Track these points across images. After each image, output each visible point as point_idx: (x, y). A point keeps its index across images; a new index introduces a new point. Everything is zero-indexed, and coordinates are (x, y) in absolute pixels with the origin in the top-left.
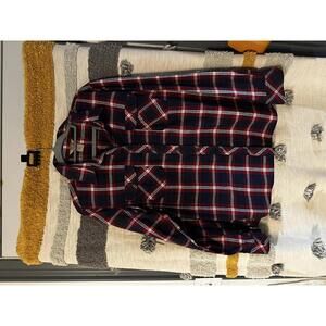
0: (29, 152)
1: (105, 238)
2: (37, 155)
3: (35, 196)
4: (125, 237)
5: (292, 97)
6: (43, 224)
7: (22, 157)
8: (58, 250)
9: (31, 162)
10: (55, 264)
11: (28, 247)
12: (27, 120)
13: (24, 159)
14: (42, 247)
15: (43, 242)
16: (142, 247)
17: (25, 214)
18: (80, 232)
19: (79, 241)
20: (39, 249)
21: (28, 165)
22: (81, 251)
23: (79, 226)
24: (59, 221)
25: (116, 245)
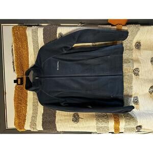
0: (18, 78)
1: (55, 117)
2: (22, 79)
4: (64, 116)
5: (140, 45)
6: (26, 112)
8: (33, 123)
9: (19, 82)
10: (32, 130)
11: (19, 123)
13: (15, 81)
14: (26, 123)
15: (26, 120)
16: (73, 120)
18: (43, 115)
19: (43, 119)
20: (24, 123)
21: (18, 84)
22: (44, 124)
23: (43, 112)
24: (33, 110)
25: (60, 120)
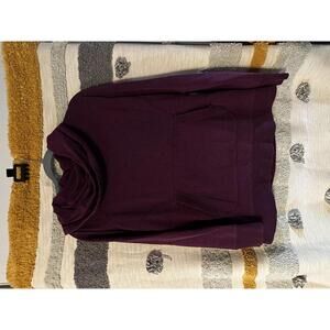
0: (15, 166)
1: (106, 259)
2: (25, 168)
3: (23, 215)
4: (128, 256)
6: (35, 246)
7: (8, 171)
8: (53, 274)
9: (18, 177)
11: (18, 274)
12: (12, 129)
13: (10, 173)
14: (35, 272)
15: (36, 267)
17: (13, 235)
18: (77, 253)
19: (76, 263)
20: (31, 274)
21: (16, 180)
22: (79, 274)
23: (75, 246)
24: (53, 242)
25: (118, 266)
